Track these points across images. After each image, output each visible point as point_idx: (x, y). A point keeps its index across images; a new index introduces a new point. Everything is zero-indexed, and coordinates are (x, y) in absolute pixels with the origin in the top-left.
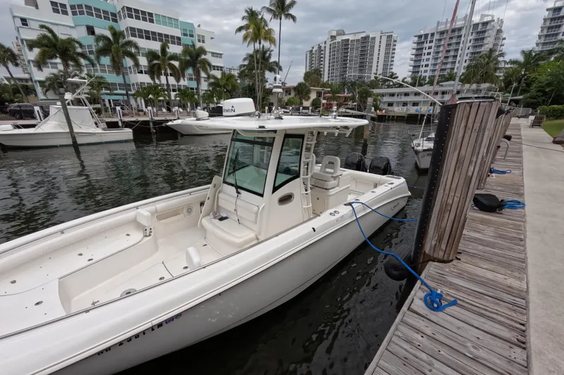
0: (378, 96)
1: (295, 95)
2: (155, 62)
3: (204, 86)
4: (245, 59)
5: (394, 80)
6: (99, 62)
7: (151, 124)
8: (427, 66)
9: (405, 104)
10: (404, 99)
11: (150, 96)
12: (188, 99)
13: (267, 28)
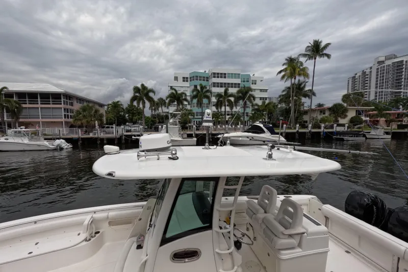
1: (330, 115)
3: (249, 110)
13: (302, 67)
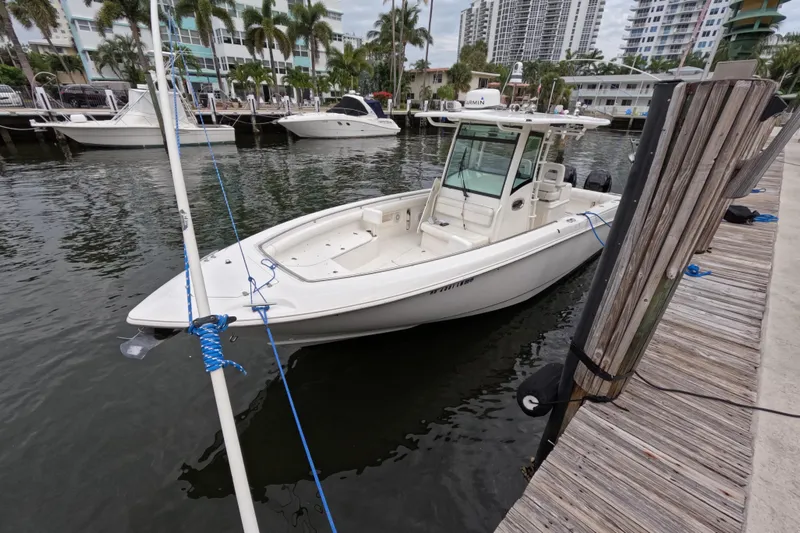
0: (570, 88)
1: (449, 83)
2: (255, 26)
3: (322, 66)
4: (377, 23)
5: (597, 63)
6: (179, 26)
7: (254, 122)
8: (651, 39)
9: (610, 102)
10: (610, 93)
11: (250, 79)
12: (301, 84)
